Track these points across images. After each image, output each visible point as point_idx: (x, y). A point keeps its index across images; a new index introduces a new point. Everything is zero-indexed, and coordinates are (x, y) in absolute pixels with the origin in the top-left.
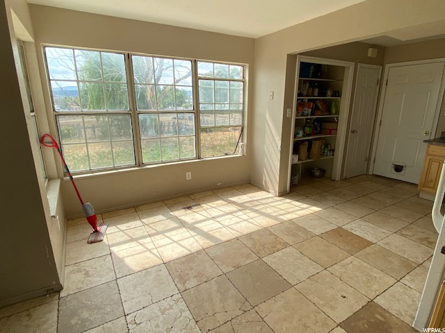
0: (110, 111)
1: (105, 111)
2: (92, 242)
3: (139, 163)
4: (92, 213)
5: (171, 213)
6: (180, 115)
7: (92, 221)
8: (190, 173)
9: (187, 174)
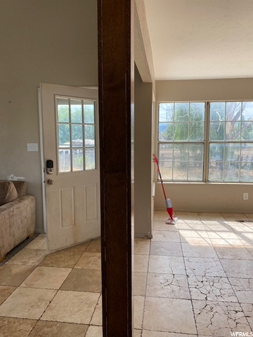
0: (191, 141)
1: (186, 141)
2: (168, 224)
3: (205, 180)
4: (170, 206)
5: (226, 222)
6: (243, 145)
7: (170, 211)
8: (247, 194)
9: (244, 194)
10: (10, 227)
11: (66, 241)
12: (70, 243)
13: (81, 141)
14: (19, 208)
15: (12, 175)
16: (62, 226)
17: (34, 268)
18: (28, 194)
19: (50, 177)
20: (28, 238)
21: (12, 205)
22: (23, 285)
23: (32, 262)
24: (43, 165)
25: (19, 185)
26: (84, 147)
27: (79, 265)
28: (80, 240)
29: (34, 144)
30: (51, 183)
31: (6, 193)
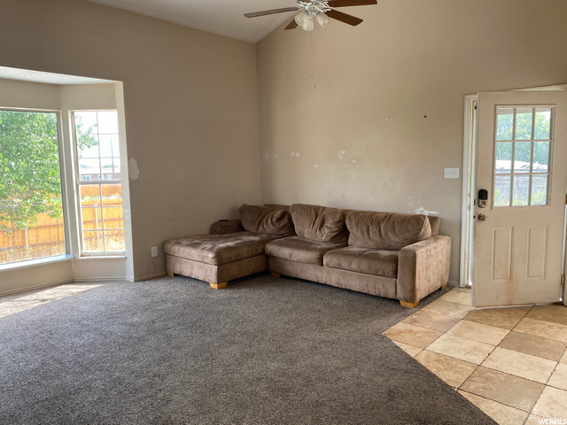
10: (427, 269)
11: (498, 298)
12: (501, 302)
13: (529, 164)
14: (435, 248)
15: (422, 209)
16: (493, 278)
17: (457, 321)
18: (441, 233)
19: (482, 211)
20: (440, 289)
21: (429, 244)
22: (449, 332)
23: (453, 314)
24: (473, 196)
25: (433, 219)
26: (531, 173)
27: (519, 329)
28: (518, 301)
29: (454, 169)
30: (483, 219)
31: (421, 229)
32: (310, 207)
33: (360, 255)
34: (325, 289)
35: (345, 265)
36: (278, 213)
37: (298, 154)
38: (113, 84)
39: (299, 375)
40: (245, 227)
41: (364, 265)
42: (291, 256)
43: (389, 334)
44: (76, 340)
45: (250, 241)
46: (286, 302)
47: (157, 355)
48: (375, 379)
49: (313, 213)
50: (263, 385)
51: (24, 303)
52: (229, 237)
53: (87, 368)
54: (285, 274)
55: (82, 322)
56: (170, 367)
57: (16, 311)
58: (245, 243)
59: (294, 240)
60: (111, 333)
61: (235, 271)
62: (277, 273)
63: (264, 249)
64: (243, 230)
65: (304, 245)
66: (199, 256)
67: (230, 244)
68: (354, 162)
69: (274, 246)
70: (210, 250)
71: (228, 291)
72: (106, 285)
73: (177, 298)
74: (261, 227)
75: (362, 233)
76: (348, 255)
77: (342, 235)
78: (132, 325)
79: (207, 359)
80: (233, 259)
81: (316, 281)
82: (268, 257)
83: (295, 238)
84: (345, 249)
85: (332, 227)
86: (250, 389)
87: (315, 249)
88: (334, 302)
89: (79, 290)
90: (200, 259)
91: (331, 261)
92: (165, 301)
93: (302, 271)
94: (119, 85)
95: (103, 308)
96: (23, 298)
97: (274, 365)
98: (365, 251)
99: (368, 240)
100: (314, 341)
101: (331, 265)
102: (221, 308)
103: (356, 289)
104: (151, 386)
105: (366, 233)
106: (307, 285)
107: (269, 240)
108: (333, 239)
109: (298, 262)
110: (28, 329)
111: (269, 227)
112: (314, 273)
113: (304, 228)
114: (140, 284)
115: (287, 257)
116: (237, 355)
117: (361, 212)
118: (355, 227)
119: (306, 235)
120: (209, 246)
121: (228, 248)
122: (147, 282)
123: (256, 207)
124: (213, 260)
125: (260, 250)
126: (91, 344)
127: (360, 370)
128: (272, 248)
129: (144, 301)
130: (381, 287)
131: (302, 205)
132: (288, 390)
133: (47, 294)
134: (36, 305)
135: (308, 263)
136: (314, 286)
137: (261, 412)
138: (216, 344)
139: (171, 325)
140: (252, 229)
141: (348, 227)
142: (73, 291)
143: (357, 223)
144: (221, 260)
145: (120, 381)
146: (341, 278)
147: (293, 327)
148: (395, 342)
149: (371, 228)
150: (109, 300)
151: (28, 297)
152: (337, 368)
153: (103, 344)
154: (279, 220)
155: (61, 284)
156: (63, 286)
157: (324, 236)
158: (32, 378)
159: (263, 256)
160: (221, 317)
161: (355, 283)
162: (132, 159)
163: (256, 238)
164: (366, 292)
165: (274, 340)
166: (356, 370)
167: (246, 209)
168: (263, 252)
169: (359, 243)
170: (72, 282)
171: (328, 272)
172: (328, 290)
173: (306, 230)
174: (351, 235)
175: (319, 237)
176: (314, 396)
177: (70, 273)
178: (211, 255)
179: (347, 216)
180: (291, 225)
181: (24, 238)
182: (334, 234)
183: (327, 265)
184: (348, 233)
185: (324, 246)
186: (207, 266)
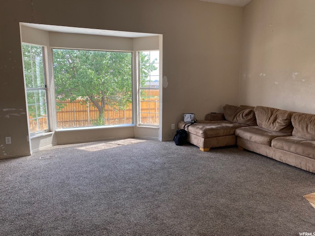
32: (268, 108)
33: (298, 143)
34: (271, 161)
35: (286, 148)
36: (247, 111)
37: (264, 75)
38: (158, 36)
39: (237, 209)
40: (226, 118)
41: (300, 149)
42: (251, 138)
43: (308, 198)
44: (126, 166)
45: (226, 127)
46: (243, 165)
47: (161, 181)
48: (288, 225)
49: (270, 112)
50: (212, 210)
51: (111, 145)
52: (215, 123)
53: (127, 181)
54: (247, 149)
55: (132, 158)
56: (165, 189)
57: (106, 148)
58: (223, 128)
59: (255, 129)
60: (143, 165)
61: (214, 143)
62: (241, 147)
63: (235, 132)
64: (225, 120)
65: (261, 132)
66: (195, 132)
67: (214, 127)
68: (303, 80)
69: (241, 131)
70: (201, 129)
71: (209, 153)
72: (148, 141)
73: (180, 152)
74: (235, 119)
75: (303, 129)
76: (289, 142)
77: (288, 128)
78: (154, 163)
79: (186, 188)
80: (214, 136)
81: (265, 155)
82: (237, 137)
83: (256, 127)
84: (288, 138)
85: (282, 122)
86: (204, 211)
87: (267, 136)
88: (275, 170)
89: (135, 142)
90: (195, 133)
91: (276, 144)
92: (173, 153)
93: (257, 148)
94: (161, 36)
95: (143, 152)
96: (111, 142)
97: (222, 201)
98: (302, 141)
99: (306, 133)
100: (253, 191)
101: (277, 147)
102: (202, 162)
103: (293, 164)
104: (153, 196)
105: (305, 129)
106: (260, 157)
107: (239, 127)
108: (281, 130)
109: (255, 142)
110: (108, 157)
111: (240, 119)
112: (264, 150)
113: (263, 122)
114: (164, 143)
115: (248, 139)
116: (203, 190)
117: (303, 114)
118: (297, 124)
119: (263, 126)
120: (200, 127)
121: (212, 129)
122: (168, 142)
123: (234, 107)
124: (202, 135)
125: (232, 132)
126: (133, 169)
127: (279, 216)
128: (239, 132)
129: (163, 152)
130: (311, 166)
131: (263, 107)
132: (226, 217)
133: (121, 142)
134: (115, 146)
135: (261, 144)
136: (264, 159)
137: (207, 225)
138: (193, 182)
139: (173, 166)
140: (230, 119)
141: (293, 124)
142: (133, 142)
143: (300, 121)
144: (207, 135)
145: (139, 191)
146: (282, 155)
147: (242, 181)
148: (311, 203)
149: (309, 125)
150: (147, 149)
151: (113, 142)
152: (263, 211)
153: (138, 170)
154: (247, 115)
155: (128, 138)
156: (129, 139)
157: (275, 128)
158: (102, 181)
159: (234, 136)
160: (201, 167)
161: (292, 160)
162: (165, 77)
163: (231, 125)
164: (300, 167)
165: (227, 186)
166: (276, 215)
167: (227, 107)
168: (234, 134)
169: (299, 135)
170: (133, 137)
171: (274, 151)
172: (273, 162)
173: (264, 123)
174: (294, 129)
175: (272, 128)
176: (242, 224)
177: (133, 133)
178: (201, 132)
179: (293, 116)
180: (254, 120)
181: (124, 114)
182: (282, 127)
183: (273, 146)
184: (293, 128)
185: (274, 134)
186: (198, 137)
